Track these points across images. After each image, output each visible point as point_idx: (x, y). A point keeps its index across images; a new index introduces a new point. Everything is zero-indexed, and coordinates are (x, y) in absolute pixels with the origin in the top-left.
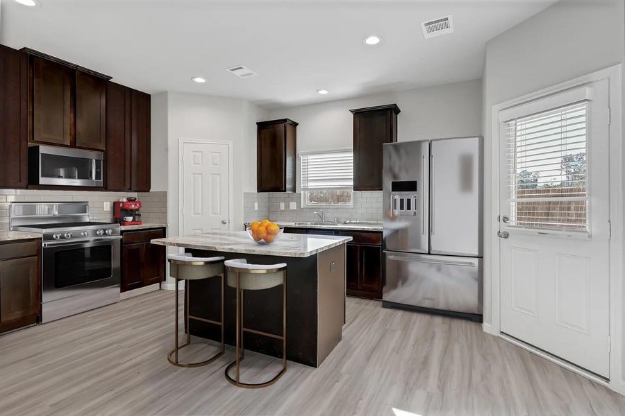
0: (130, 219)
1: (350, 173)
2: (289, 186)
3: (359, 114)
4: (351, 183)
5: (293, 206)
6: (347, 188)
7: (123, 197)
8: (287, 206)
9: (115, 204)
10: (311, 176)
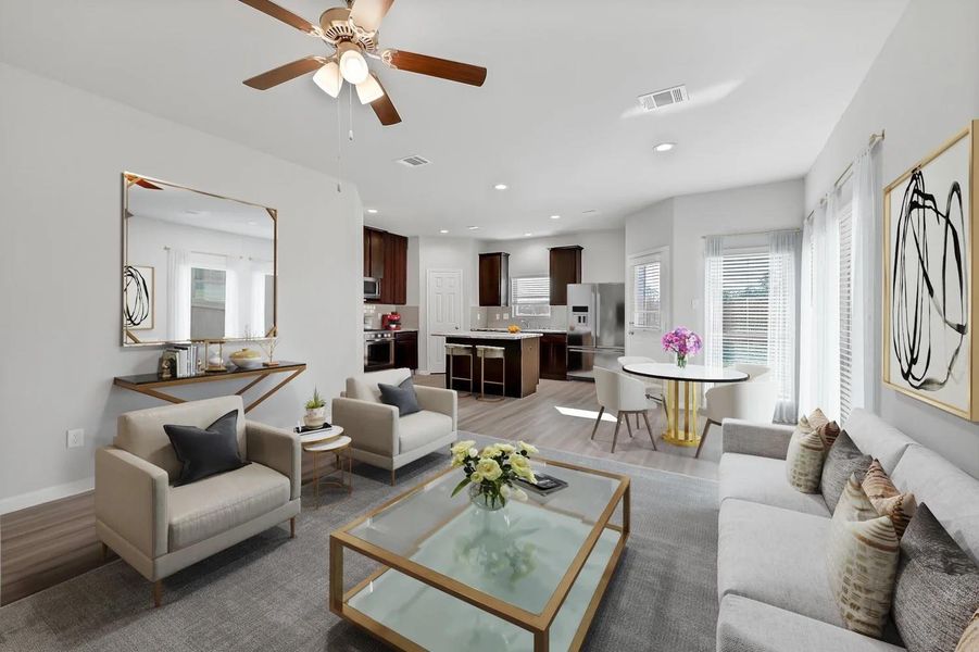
0: (394, 326)
1: (547, 292)
2: (503, 301)
3: (553, 251)
4: (548, 299)
5: (506, 316)
6: (543, 303)
7: (389, 309)
8: (502, 317)
9: (384, 317)
10: (519, 294)
